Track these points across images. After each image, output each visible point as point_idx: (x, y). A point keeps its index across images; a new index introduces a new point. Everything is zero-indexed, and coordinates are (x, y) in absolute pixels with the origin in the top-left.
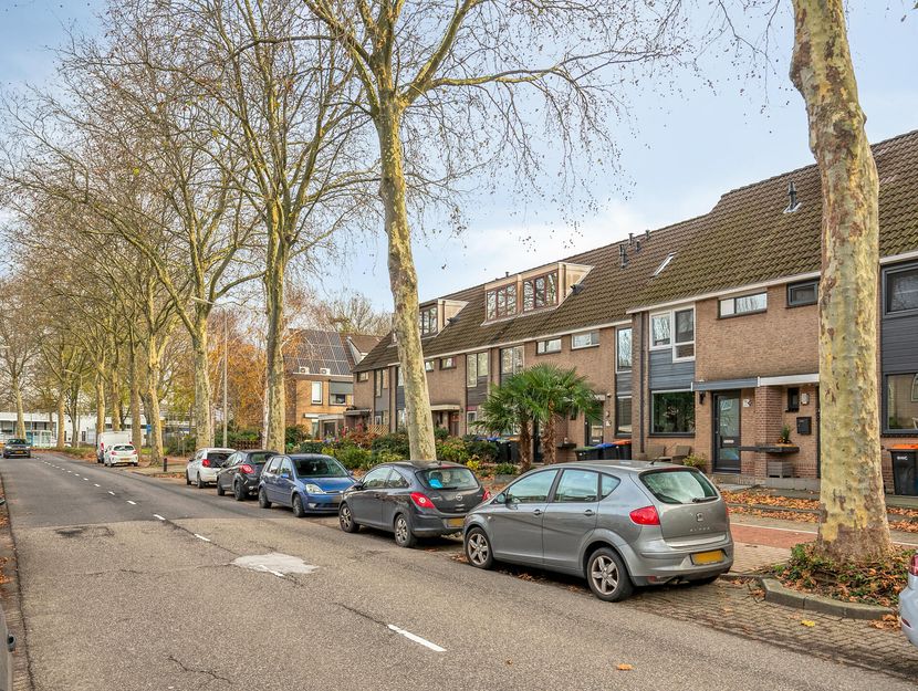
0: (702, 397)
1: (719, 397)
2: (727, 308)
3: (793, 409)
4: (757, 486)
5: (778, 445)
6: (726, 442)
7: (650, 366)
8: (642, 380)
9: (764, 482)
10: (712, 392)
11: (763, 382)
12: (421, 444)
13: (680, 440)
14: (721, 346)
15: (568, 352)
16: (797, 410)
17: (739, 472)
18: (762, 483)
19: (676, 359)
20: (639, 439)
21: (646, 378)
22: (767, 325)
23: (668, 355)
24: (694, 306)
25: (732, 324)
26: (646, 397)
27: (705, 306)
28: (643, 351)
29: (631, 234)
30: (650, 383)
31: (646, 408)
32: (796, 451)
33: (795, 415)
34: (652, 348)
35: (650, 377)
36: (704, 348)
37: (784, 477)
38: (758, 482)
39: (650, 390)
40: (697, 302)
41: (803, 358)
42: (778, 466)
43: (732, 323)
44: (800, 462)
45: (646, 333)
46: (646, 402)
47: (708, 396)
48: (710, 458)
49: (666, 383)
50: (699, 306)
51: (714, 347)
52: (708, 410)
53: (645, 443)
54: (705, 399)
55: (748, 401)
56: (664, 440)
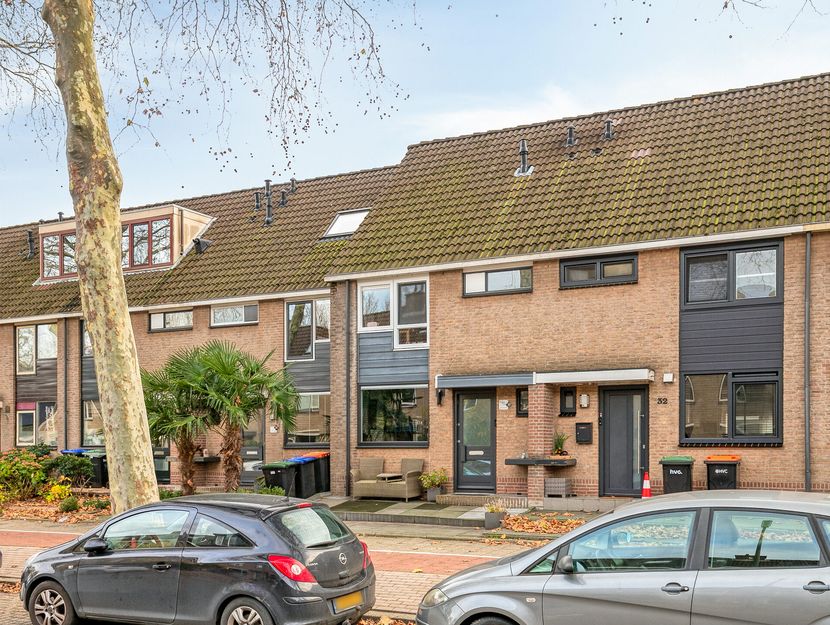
0: (440, 395)
1: (461, 397)
2: (475, 284)
3: (568, 413)
4: (534, 509)
5: (553, 457)
6: (471, 453)
7: (359, 354)
8: (349, 371)
9: (541, 503)
10: (455, 390)
11: (539, 379)
13: (406, 451)
14: (467, 332)
15: (206, 330)
16: (573, 414)
17: (493, 491)
19: (397, 346)
20: (342, 452)
21: (354, 370)
22: (533, 308)
23: (387, 341)
24: (427, 279)
25: (483, 304)
26: (353, 394)
27: (444, 280)
28: (349, 334)
29: (268, 181)
30: (358, 375)
31: (354, 408)
32: (573, 465)
33: (571, 422)
34: (361, 329)
35: (359, 369)
36: (443, 333)
37: (568, 496)
38: (532, 504)
39: (359, 385)
40: (432, 273)
41: (583, 352)
42: (559, 484)
43: (484, 303)
44: (577, 477)
45: (352, 308)
46: (354, 401)
47: (448, 395)
48: (451, 474)
49: (381, 377)
50: (434, 278)
51: (457, 332)
52: (449, 414)
53: (352, 456)
54: (444, 399)
55: (506, 401)
56: (382, 451)
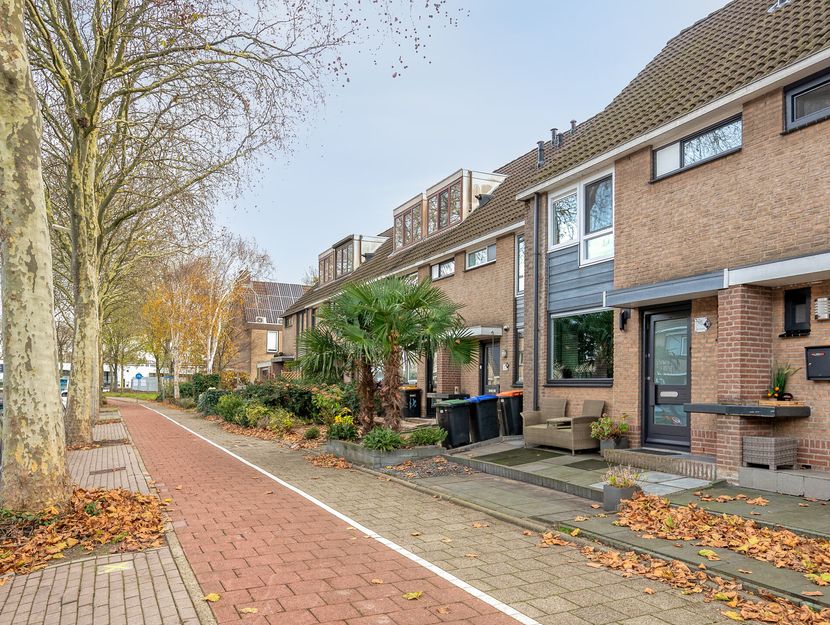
0: (624, 319)
1: (654, 318)
2: (667, 161)
3: (795, 330)
4: (721, 485)
5: (764, 403)
6: (663, 394)
7: (549, 276)
8: (537, 298)
9: (735, 476)
10: (641, 310)
11: (734, 278)
12: (14, 396)
13: (590, 390)
14: (656, 229)
15: (462, 275)
16: (805, 333)
17: (687, 448)
18: (734, 476)
19: (585, 261)
20: (532, 390)
21: (543, 295)
22: (742, 174)
24: (612, 171)
25: (675, 186)
26: (542, 324)
27: (629, 166)
28: (538, 254)
29: (554, 130)
30: (548, 302)
31: (542, 340)
32: (804, 414)
33: (798, 345)
34: (552, 247)
35: (548, 294)
36: (629, 236)
37: (779, 468)
38: (722, 475)
39: (549, 313)
40: (619, 161)
42: (765, 446)
43: (675, 183)
44: (810, 437)
45: (543, 225)
46: (543, 332)
47: (634, 316)
48: (636, 423)
49: (570, 302)
50: (620, 167)
51: (645, 232)
52: (634, 341)
53: (541, 395)
54: (629, 321)
55: (704, 320)
56: (566, 390)
